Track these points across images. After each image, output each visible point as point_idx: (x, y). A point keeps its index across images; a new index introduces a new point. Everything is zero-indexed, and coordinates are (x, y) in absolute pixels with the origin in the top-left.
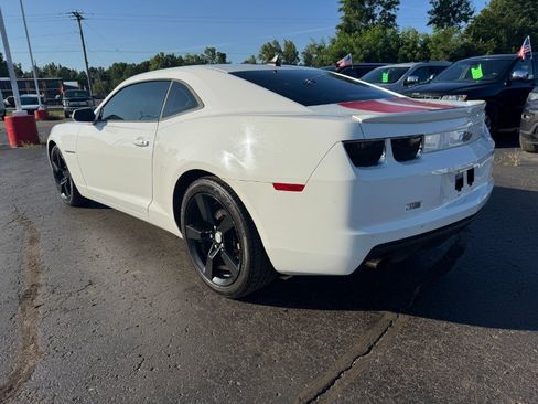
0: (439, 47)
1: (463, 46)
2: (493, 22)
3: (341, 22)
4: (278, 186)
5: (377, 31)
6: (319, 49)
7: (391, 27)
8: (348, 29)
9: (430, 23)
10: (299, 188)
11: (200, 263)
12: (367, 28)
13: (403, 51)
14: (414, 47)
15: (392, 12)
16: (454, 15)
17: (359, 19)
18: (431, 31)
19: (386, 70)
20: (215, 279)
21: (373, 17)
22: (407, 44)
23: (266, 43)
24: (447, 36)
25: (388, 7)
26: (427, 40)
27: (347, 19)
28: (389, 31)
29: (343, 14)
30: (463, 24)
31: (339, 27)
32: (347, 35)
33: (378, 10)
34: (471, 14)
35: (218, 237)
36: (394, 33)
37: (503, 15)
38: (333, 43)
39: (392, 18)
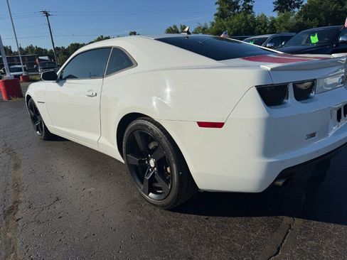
0: (282, 25)
1: (297, 24)
2: (315, 7)
3: (217, 11)
4: (201, 124)
5: (241, 16)
6: (204, 29)
7: (250, 13)
8: (221, 15)
9: (275, 10)
10: (220, 125)
11: (139, 182)
12: (234, 14)
13: (258, 28)
14: (265, 25)
15: (250, 4)
16: (290, 4)
17: (229, 9)
18: (276, 15)
19: (252, 40)
20: (151, 194)
21: (238, 7)
22: (261, 24)
23: (168, 27)
24: (287, 18)
26: (274, 21)
27: (221, 9)
28: (249, 16)
29: (218, 6)
30: (296, 10)
31: (216, 15)
32: (222, 20)
33: (241, 3)
34: (301, 3)
35: (152, 163)
36: (252, 17)
37: (322, 4)
38: (213, 24)
39: (251, 7)
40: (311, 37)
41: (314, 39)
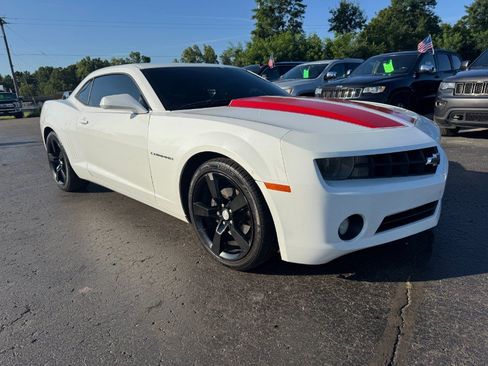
0: (341, 50)
1: (360, 49)
2: (382, 29)
3: (255, 28)
5: (288, 36)
6: (237, 52)
7: (299, 32)
8: (261, 34)
9: (331, 30)
12: (278, 33)
13: (310, 53)
14: (319, 50)
15: (299, 20)
16: (350, 23)
17: (271, 25)
18: (333, 36)
19: (306, 67)
21: (283, 24)
22: (313, 48)
23: (186, 48)
24: (346, 40)
25: (296, 15)
26: (330, 44)
27: (260, 26)
28: (298, 37)
29: (256, 21)
30: (358, 30)
31: (253, 32)
32: (262, 40)
33: (286, 18)
34: (364, 22)
36: (302, 38)
37: (389, 24)
38: (250, 45)
39: (299, 25)
40: (385, 65)
41: (389, 68)
